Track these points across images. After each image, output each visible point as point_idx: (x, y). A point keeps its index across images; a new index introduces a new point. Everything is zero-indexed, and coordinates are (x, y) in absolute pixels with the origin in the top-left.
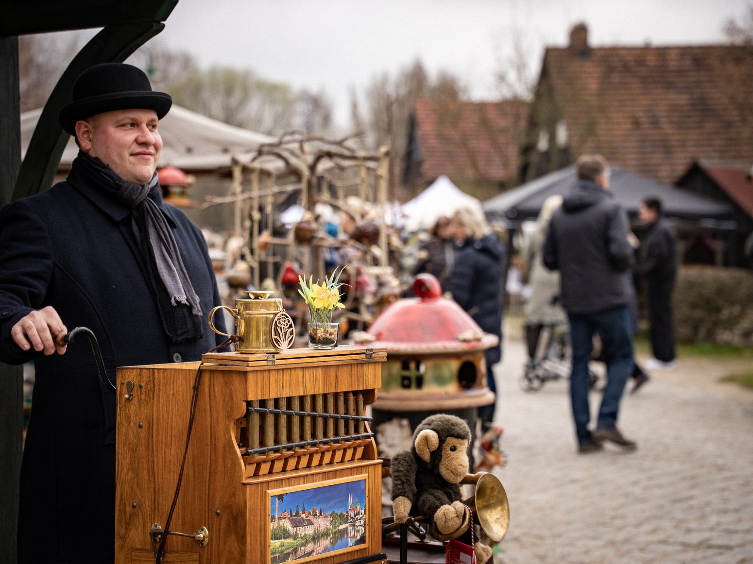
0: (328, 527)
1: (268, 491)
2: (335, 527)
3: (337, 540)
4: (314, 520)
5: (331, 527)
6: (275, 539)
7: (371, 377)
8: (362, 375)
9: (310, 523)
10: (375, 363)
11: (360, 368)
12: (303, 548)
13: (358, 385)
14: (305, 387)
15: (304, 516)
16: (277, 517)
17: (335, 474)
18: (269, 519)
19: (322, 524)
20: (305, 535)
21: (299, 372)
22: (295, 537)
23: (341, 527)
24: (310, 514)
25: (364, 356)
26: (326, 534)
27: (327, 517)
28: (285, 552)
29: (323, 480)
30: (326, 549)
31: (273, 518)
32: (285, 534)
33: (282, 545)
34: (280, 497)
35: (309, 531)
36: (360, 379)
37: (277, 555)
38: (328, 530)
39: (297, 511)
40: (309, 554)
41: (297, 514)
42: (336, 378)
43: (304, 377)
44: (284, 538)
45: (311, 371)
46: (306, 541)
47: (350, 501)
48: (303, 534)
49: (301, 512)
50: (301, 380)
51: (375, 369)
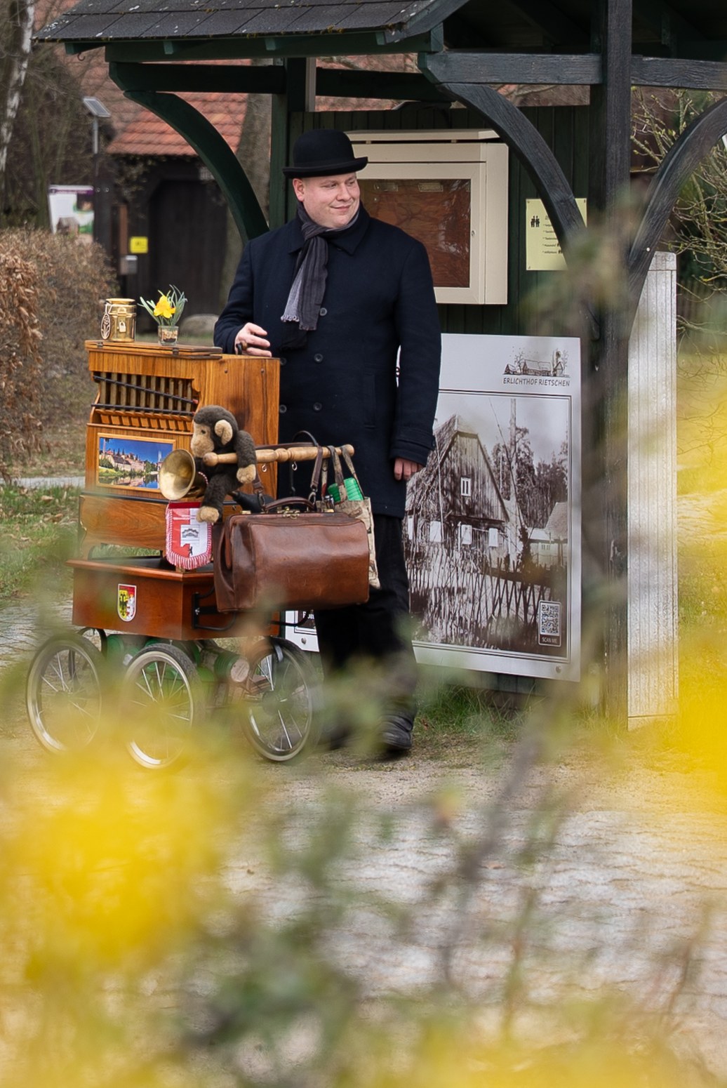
0: (143, 469)
1: (99, 434)
2: (147, 471)
3: (148, 482)
4: (131, 462)
5: (145, 471)
6: (103, 466)
7: (183, 371)
8: (175, 367)
9: (128, 463)
10: (181, 359)
11: (173, 361)
12: (122, 479)
13: (171, 374)
14: (129, 368)
15: (123, 457)
16: (104, 452)
17: (151, 434)
18: (98, 453)
19: (138, 467)
20: (124, 471)
21: (125, 357)
22: (117, 469)
23: (153, 473)
24: (128, 457)
25: (171, 352)
26: (140, 475)
27: (141, 462)
28: (110, 477)
29: (142, 436)
30: (139, 485)
31: (101, 452)
32: (110, 466)
33: (107, 472)
34: (107, 439)
35: (128, 468)
36: (173, 370)
37: (104, 477)
38: (142, 472)
39: (119, 452)
40: (127, 484)
41: (118, 454)
42: (154, 365)
43: (128, 361)
44: (109, 468)
45: (133, 357)
46: (125, 474)
47: (160, 456)
48: (122, 469)
49: (121, 453)
50: (126, 363)
51: (187, 364)
